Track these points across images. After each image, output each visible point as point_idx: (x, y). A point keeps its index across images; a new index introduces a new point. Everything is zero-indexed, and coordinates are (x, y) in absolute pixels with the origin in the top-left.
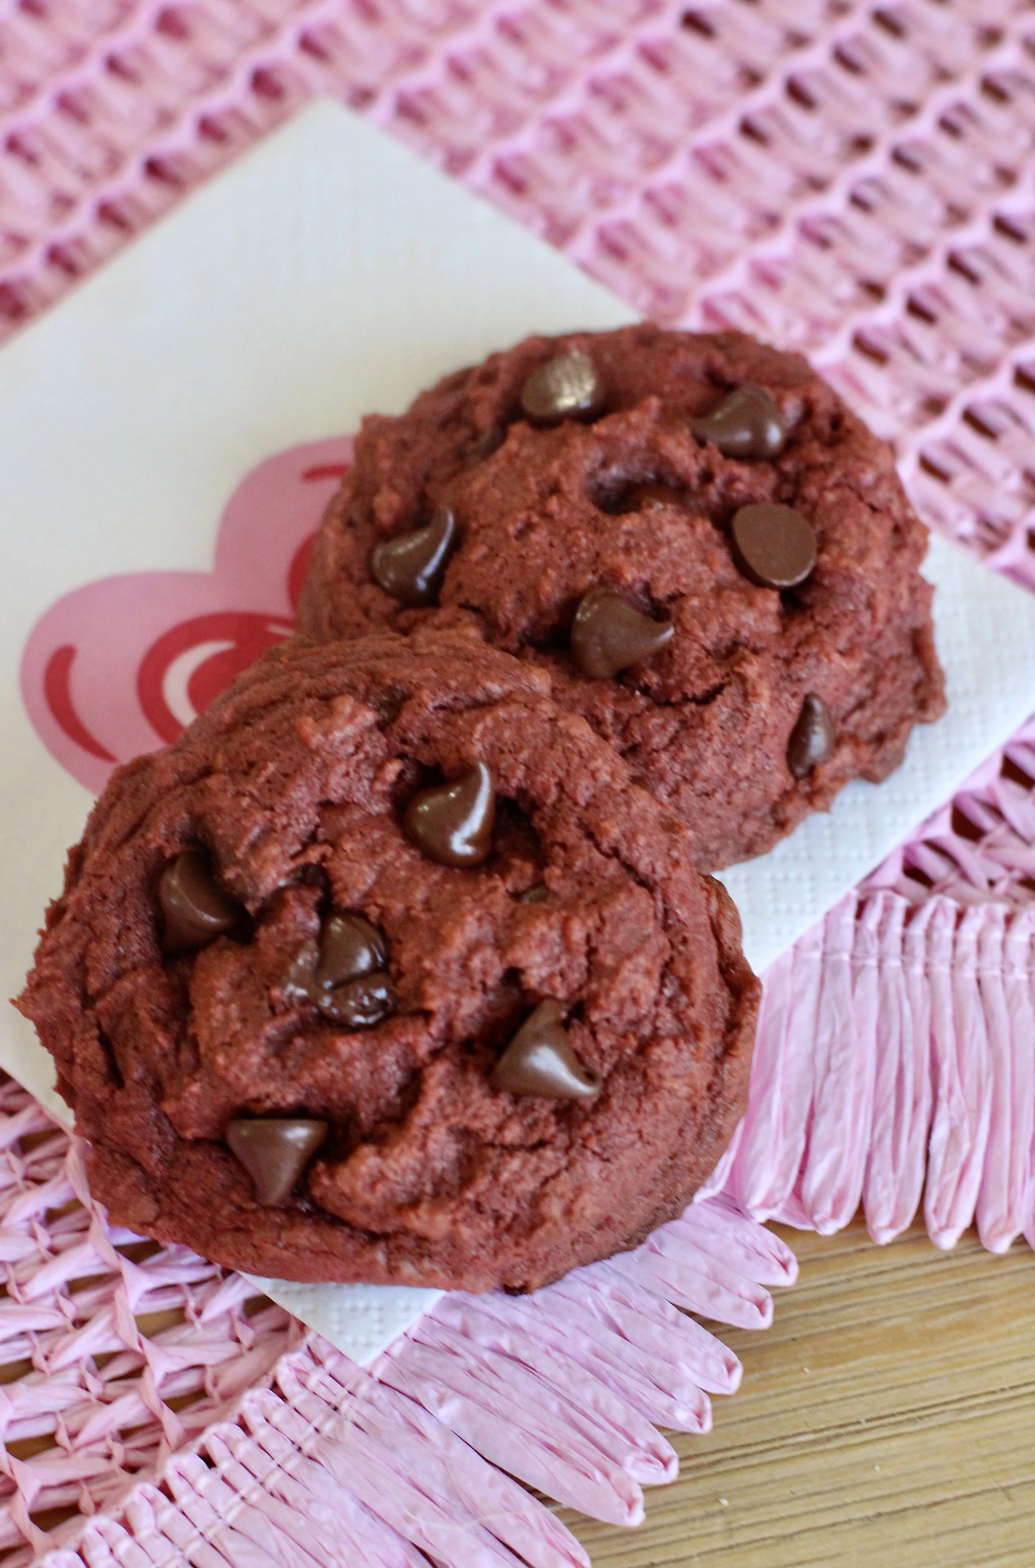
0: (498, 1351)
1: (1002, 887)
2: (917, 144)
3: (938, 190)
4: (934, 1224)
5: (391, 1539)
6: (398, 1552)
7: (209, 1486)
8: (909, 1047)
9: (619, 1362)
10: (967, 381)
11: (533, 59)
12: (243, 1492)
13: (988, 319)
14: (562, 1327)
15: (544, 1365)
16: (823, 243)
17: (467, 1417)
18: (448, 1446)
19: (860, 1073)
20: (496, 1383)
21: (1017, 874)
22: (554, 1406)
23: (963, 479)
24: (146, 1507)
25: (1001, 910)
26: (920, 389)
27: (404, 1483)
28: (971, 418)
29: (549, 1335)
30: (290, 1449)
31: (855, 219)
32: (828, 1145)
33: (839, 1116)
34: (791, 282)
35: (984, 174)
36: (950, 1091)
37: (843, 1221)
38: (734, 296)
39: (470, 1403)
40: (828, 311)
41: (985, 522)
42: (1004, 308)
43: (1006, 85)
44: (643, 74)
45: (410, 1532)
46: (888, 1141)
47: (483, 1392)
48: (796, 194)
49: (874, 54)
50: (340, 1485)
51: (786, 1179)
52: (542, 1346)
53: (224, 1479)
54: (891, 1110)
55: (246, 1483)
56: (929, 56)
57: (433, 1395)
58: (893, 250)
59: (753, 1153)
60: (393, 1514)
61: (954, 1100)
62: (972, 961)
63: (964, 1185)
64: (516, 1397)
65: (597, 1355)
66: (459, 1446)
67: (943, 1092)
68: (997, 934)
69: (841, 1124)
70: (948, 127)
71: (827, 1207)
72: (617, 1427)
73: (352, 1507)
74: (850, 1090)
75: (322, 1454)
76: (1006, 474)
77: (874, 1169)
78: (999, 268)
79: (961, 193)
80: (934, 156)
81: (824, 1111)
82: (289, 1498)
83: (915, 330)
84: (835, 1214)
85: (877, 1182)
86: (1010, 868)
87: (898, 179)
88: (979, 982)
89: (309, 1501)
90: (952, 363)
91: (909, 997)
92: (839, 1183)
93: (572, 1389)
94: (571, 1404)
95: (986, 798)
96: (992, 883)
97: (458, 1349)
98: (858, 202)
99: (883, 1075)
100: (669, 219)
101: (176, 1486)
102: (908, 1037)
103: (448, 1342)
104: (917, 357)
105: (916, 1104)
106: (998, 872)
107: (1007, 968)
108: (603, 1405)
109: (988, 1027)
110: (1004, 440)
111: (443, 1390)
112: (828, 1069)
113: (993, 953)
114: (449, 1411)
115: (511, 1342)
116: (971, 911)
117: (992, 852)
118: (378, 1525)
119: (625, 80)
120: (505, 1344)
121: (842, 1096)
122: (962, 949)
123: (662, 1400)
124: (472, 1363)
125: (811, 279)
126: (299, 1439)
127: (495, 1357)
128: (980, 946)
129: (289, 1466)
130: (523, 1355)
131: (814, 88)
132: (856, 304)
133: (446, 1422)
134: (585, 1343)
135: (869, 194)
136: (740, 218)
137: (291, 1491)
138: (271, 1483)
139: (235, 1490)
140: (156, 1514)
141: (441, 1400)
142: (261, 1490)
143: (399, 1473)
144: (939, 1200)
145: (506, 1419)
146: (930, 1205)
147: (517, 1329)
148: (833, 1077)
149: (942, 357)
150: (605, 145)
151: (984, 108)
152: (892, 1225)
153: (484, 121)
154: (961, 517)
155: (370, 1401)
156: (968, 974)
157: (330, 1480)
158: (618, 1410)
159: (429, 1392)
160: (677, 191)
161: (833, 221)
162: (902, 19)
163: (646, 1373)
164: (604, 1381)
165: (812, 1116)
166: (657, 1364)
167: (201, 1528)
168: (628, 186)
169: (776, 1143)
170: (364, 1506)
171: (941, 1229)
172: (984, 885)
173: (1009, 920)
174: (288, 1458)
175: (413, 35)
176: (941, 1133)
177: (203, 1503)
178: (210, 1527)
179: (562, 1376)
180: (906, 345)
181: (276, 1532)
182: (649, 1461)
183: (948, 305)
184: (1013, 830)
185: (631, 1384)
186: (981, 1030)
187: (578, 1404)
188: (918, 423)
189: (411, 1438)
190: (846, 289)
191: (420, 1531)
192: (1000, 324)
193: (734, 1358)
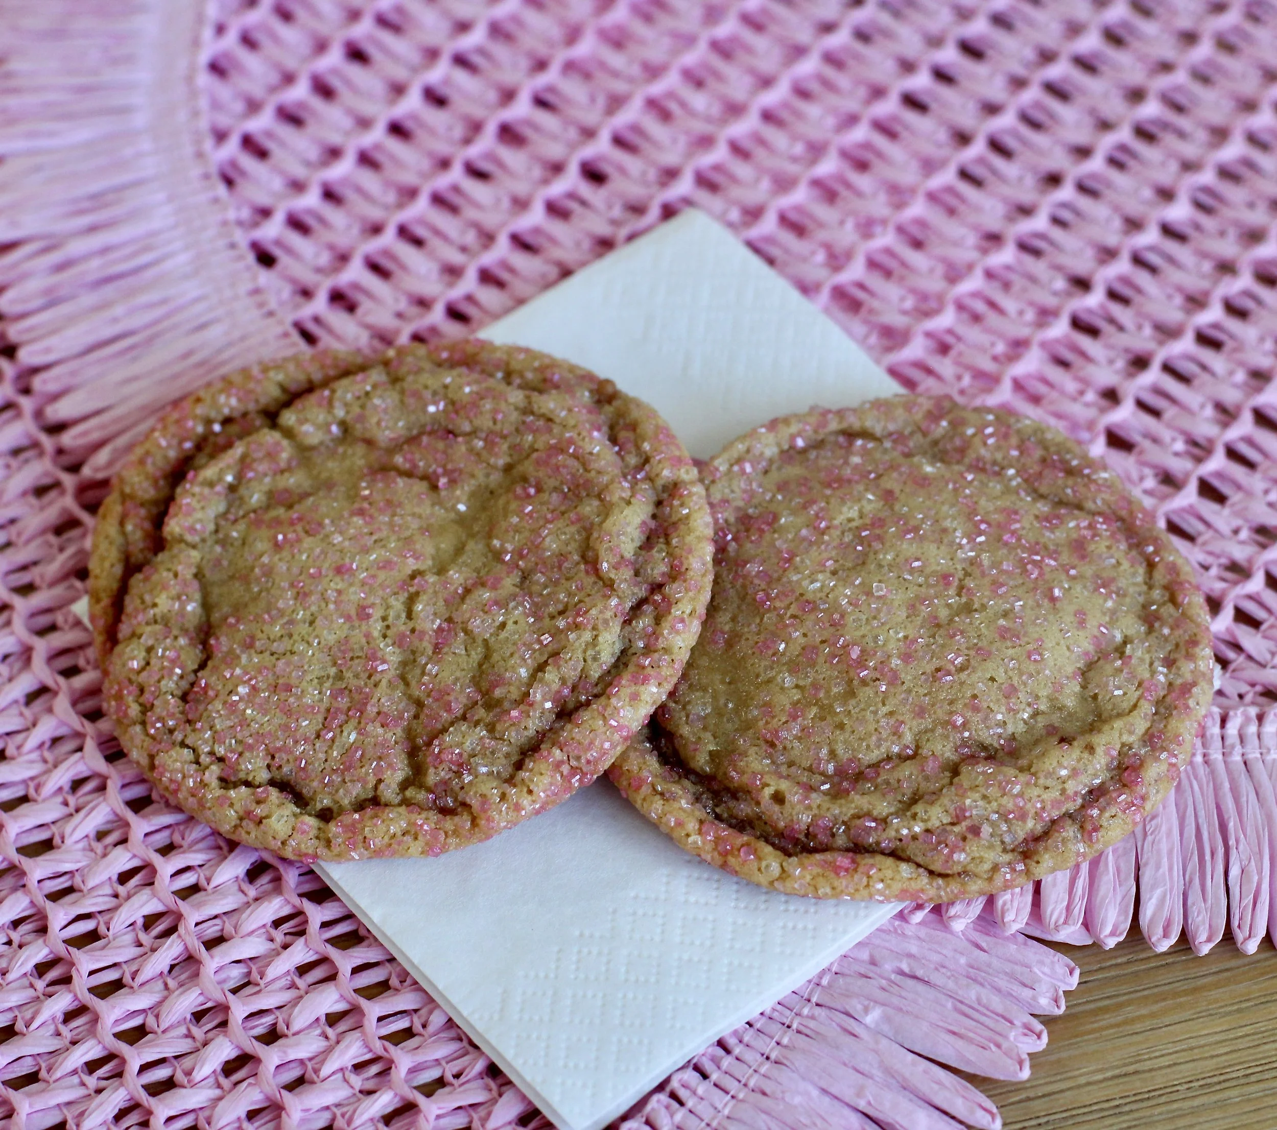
0: (902, 973)
1: (1249, 698)
2: (1094, 176)
3: (1116, 208)
4: (1240, 936)
5: (847, 1112)
6: (855, 1120)
7: (706, 1091)
8: (1202, 814)
9: (991, 971)
10: (1161, 343)
11: (795, 137)
12: (732, 1093)
13: (1170, 297)
14: (944, 952)
15: (935, 978)
16: (1036, 253)
17: (887, 1019)
18: (877, 1042)
19: (1169, 834)
20: (904, 994)
21: (1259, 688)
22: (949, 1005)
23: (1170, 412)
24: (663, 1111)
25: (1253, 711)
26: (1127, 350)
27: (851, 1071)
28: (1168, 368)
29: (935, 958)
30: (760, 1059)
31: (1057, 234)
32: (1153, 887)
33: (1158, 867)
34: (1018, 282)
35: (1147, 193)
36: (1237, 841)
37: (1173, 939)
38: (976, 295)
39: (888, 1009)
40: (1051, 301)
41: (1192, 442)
42: (1180, 289)
43: (1153, 129)
44: (880, 141)
45: (862, 1105)
46: (1197, 881)
47: (895, 1001)
48: (1010, 219)
49: (1052, 116)
50: (804, 1079)
51: (1126, 912)
52: (932, 966)
53: (716, 1085)
54: (1196, 858)
55: (732, 1086)
56: (1092, 112)
57: (859, 1007)
58: (1090, 253)
59: (1099, 899)
60: (848, 1094)
61: (1241, 847)
62: (1238, 749)
63: (1258, 905)
64: (921, 1001)
65: (972, 967)
66: (884, 1042)
67: (1232, 842)
68: (1253, 729)
69: (1161, 871)
70: (1114, 162)
71: (1160, 931)
72: (998, 1015)
73: (815, 1093)
74: (1164, 846)
75: (787, 1059)
76: (1202, 406)
77: (1190, 902)
78: (1171, 260)
79: (1134, 208)
80: (1109, 184)
81: (1146, 864)
82: (768, 1091)
83: (1116, 310)
84: (1166, 935)
85: (1193, 912)
86: (1253, 685)
87: (1084, 203)
88: (1245, 763)
89: (783, 1092)
90: (1148, 331)
91: (1196, 778)
92: (1165, 913)
93: (960, 992)
94: (961, 1002)
95: (1228, 638)
96: (1241, 696)
97: (871, 975)
98: (1057, 221)
99: (1185, 835)
100: (917, 244)
101: (683, 1093)
102: (1200, 807)
103: (862, 971)
104: (1121, 328)
105: (1213, 854)
106: (1244, 688)
107: (1264, 751)
108: (984, 1001)
109: (1257, 794)
110: (1196, 382)
111: (866, 1003)
112: (1145, 834)
113: (1253, 742)
114: (872, 1018)
115: (909, 965)
116: (1231, 713)
117: (1237, 674)
118: (836, 1102)
119: (867, 146)
120: (905, 967)
121: (1159, 852)
122: (1228, 742)
123: (1026, 993)
124: (884, 983)
125: (1032, 279)
126: (767, 1052)
127: (899, 977)
128: (1242, 738)
129: (763, 1070)
130: (920, 973)
131: (1010, 142)
132: (1069, 295)
133: (872, 1026)
134: (963, 961)
135: (1066, 215)
136: (972, 239)
137: (768, 1087)
138: (752, 1084)
139: (727, 1093)
140: (672, 1116)
141: (866, 1010)
142: (746, 1090)
143: (845, 1064)
144: (1241, 919)
145: (917, 1017)
146: (1235, 923)
147: (910, 956)
148: (1150, 838)
149: (1140, 327)
150: (859, 194)
151: (1140, 147)
152: (1209, 940)
153: (765, 184)
154: (1174, 440)
155: (813, 1018)
156: (1237, 758)
157: (795, 1076)
158: (997, 1003)
159: (855, 1006)
160: (921, 223)
161: (1042, 236)
162: (1067, 87)
163: (1012, 977)
164: (982, 985)
165: (1138, 868)
166: (1018, 969)
167: (706, 1121)
168: (884, 222)
169: (1114, 890)
170: (824, 1091)
171: (1245, 940)
172: (1237, 699)
173: (1260, 718)
174: (761, 1065)
175: (700, 127)
176: (1234, 872)
177: (704, 1103)
178: (713, 1118)
179: (951, 984)
180: (1112, 321)
181: (764, 1116)
182: (1026, 1035)
183: (1139, 290)
184: (1250, 658)
185: (1003, 983)
186: (1252, 796)
187: (966, 1002)
188: (1131, 375)
189: (849, 1039)
190: (1060, 284)
191: (869, 1103)
192: (1178, 300)
193: (1073, 964)
